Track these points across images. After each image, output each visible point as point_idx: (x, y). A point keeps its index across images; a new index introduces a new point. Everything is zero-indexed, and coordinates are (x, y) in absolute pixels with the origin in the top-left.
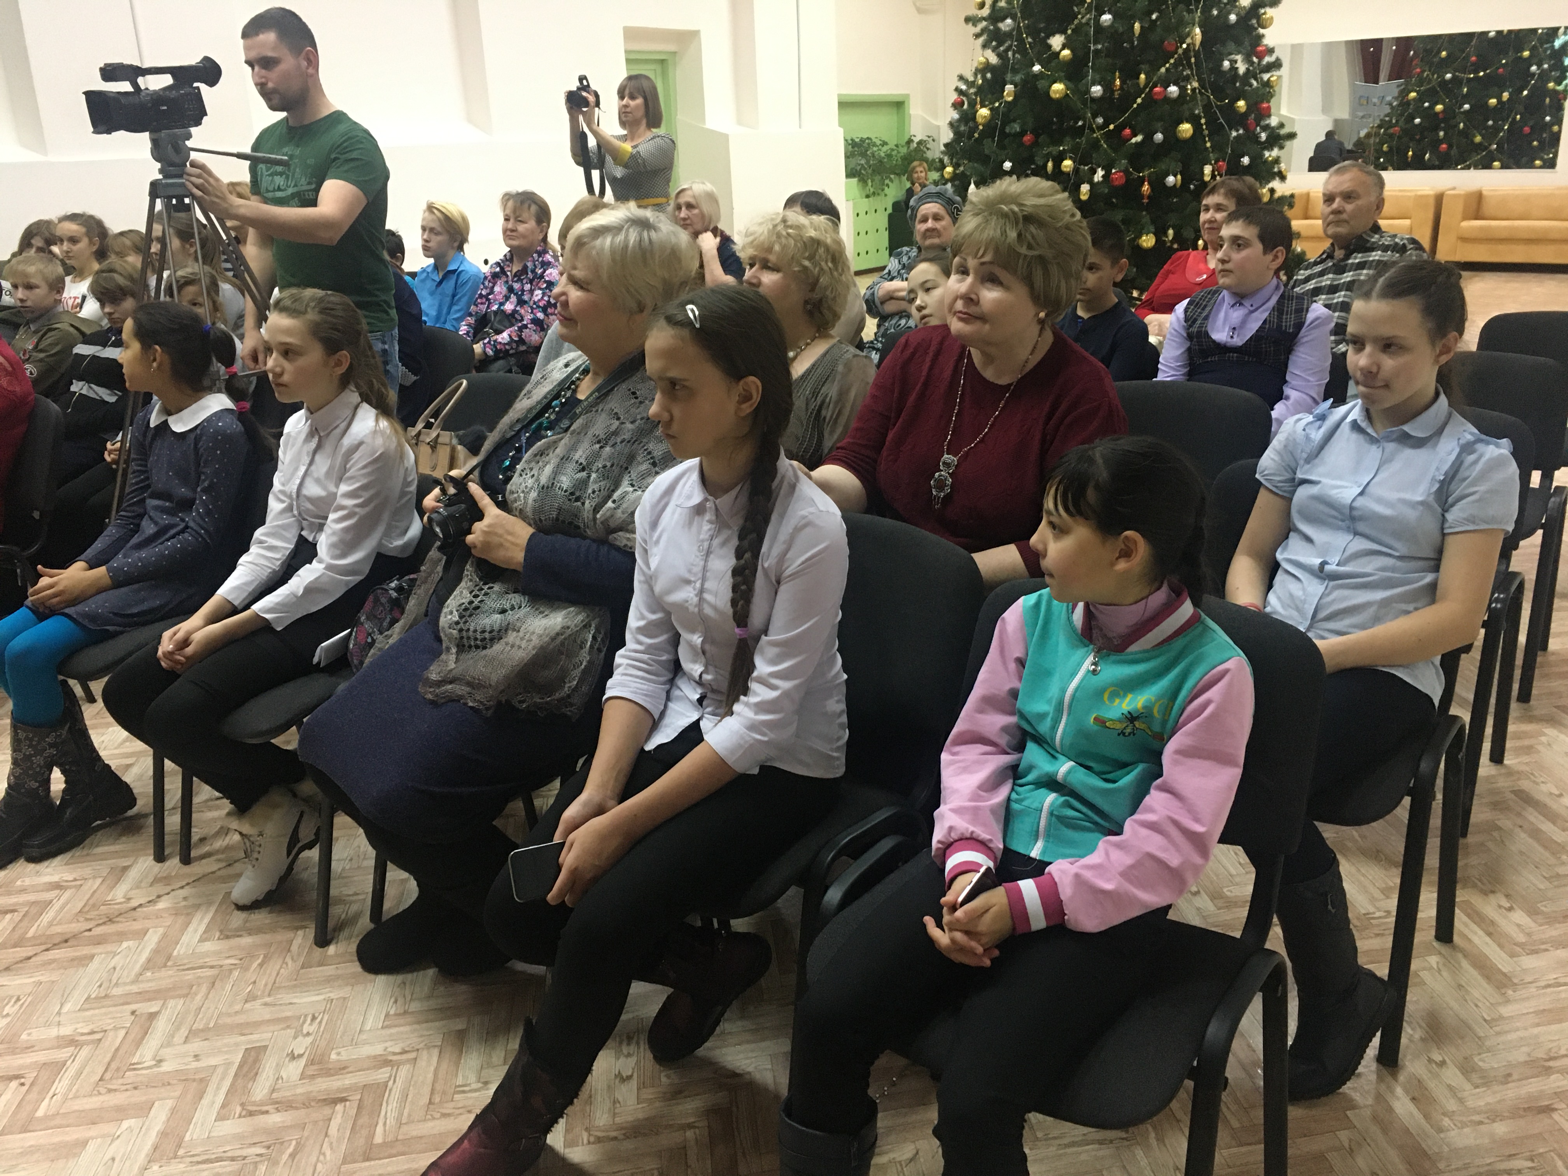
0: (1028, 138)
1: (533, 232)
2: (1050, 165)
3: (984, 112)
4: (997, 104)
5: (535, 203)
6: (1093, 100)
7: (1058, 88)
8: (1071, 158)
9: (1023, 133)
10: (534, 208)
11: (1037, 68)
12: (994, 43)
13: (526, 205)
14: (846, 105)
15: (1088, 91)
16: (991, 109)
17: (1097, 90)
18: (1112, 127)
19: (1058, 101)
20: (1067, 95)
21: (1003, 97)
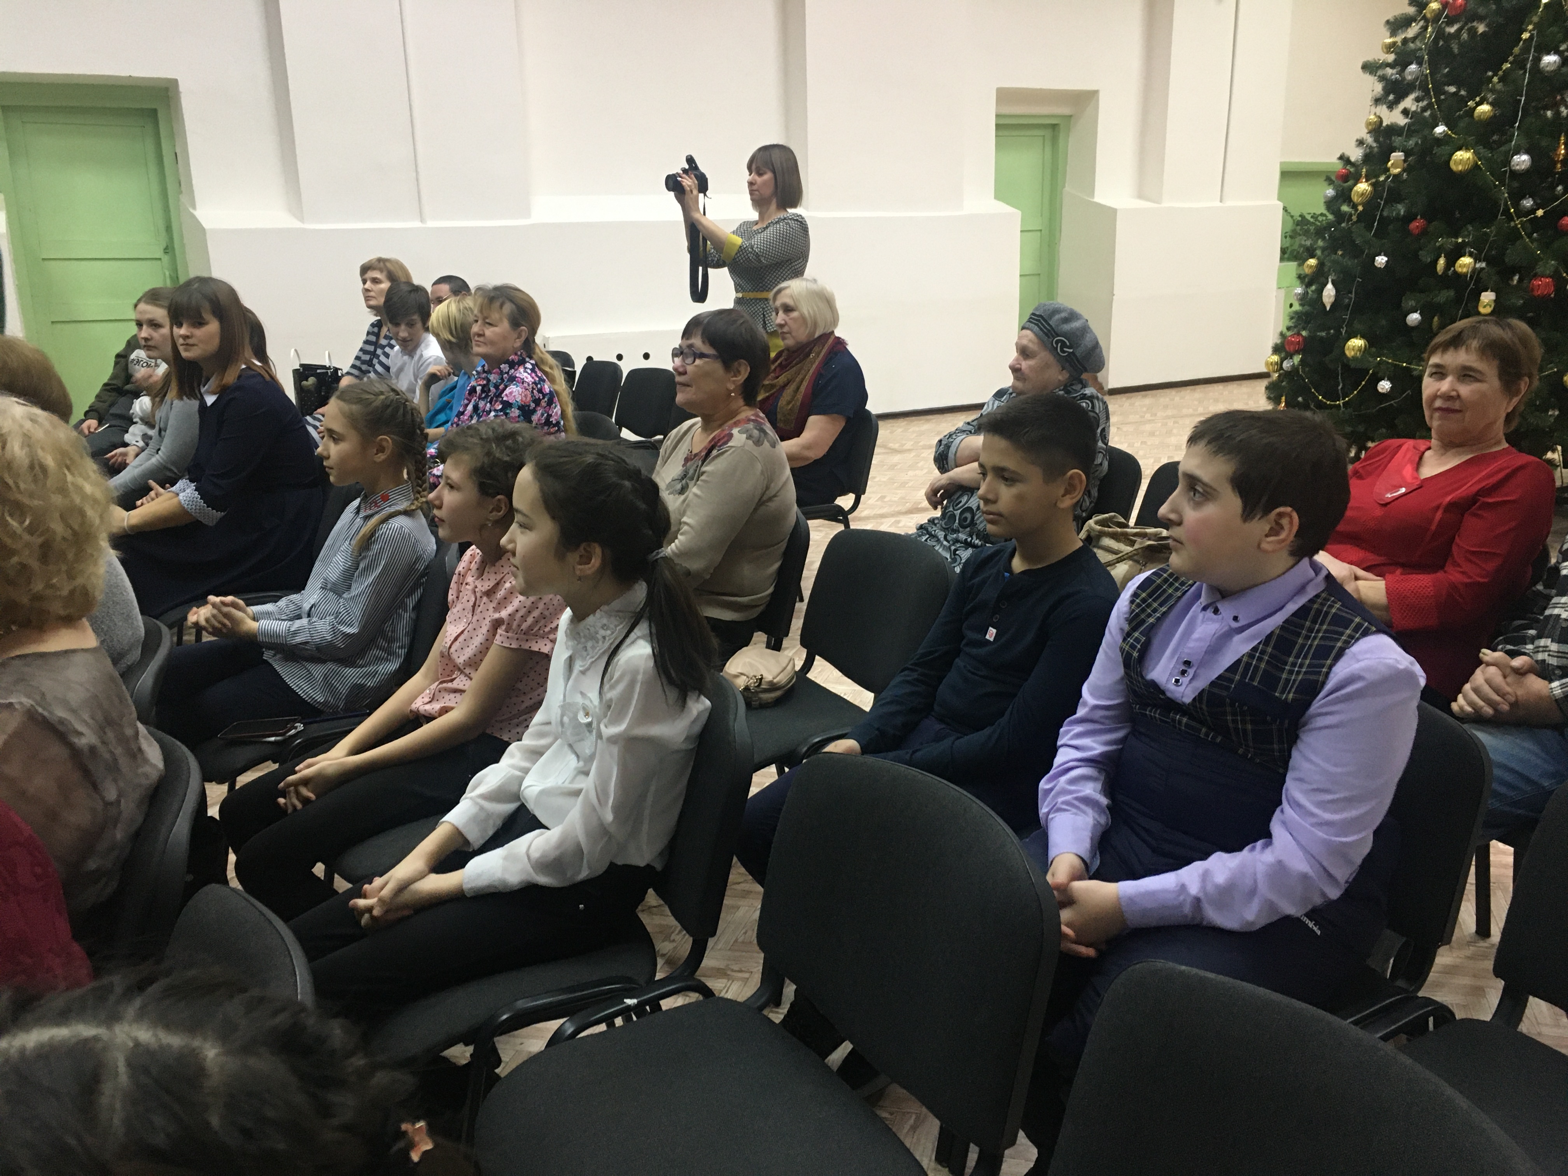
0: (1416, 225)
1: (505, 338)
2: (1442, 261)
3: (1363, 187)
4: (1382, 179)
5: (512, 301)
6: (1514, 174)
7: (1463, 157)
8: (1471, 255)
9: (1410, 217)
10: (508, 308)
11: (1440, 129)
12: (1391, 97)
13: (497, 304)
14: (1289, 175)
15: (1507, 162)
16: (1373, 185)
17: (1522, 160)
18: (1540, 213)
19: (1461, 175)
20: (1476, 166)
21: (1388, 170)
